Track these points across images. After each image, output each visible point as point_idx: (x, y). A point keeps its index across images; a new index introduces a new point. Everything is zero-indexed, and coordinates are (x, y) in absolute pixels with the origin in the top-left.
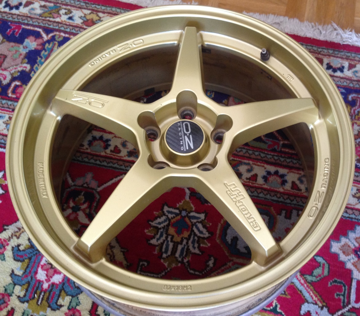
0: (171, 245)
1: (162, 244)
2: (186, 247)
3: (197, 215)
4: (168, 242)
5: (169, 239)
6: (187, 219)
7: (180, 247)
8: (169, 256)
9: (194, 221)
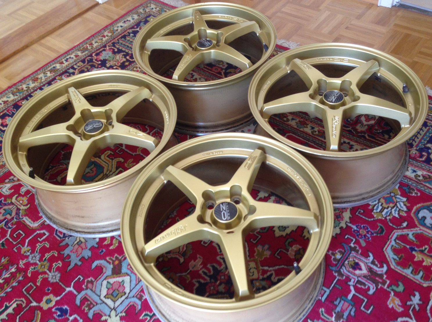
0: (380, 208)
1: (375, 205)
2: (390, 212)
3: (401, 198)
4: (379, 205)
5: (380, 204)
6: (394, 198)
7: (386, 210)
8: (377, 212)
9: (399, 200)
